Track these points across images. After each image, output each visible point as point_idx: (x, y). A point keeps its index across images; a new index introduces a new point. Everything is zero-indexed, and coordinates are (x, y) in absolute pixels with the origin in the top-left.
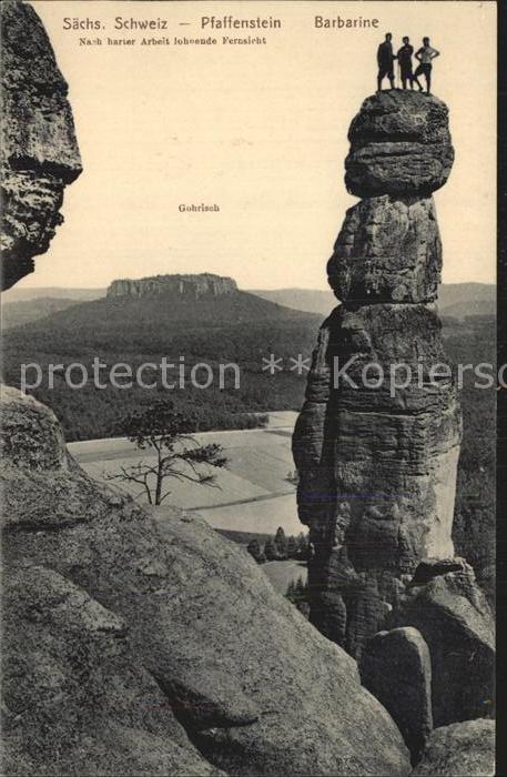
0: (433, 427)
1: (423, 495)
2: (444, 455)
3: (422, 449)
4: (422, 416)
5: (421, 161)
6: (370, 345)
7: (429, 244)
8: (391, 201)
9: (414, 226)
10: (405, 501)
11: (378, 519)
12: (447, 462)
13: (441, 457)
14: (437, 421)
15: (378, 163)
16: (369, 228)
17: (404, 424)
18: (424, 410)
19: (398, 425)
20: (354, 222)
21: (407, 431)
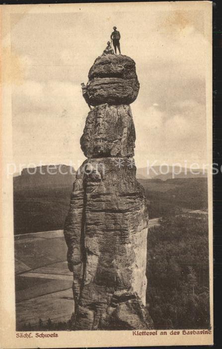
0: (133, 219)
1: (128, 254)
2: (139, 233)
3: (127, 230)
4: (127, 213)
5: (122, 86)
6: (100, 178)
7: (128, 128)
8: (109, 106)
9: (120, 119)
10: (119, 257)
11: (106, 267)
12: (141, 236)
13: (138, 234)
14: (135, 216)
15: (102, 88)
16: (98, 120)
17: (118, 218)
18: (127, 210)
19: (114, 218)
20: (91, 117)
21: (119, 221)
